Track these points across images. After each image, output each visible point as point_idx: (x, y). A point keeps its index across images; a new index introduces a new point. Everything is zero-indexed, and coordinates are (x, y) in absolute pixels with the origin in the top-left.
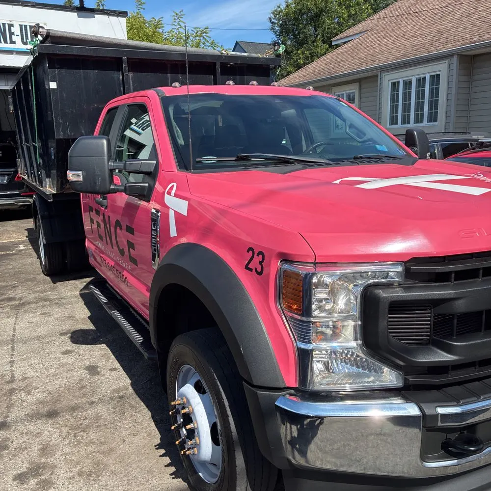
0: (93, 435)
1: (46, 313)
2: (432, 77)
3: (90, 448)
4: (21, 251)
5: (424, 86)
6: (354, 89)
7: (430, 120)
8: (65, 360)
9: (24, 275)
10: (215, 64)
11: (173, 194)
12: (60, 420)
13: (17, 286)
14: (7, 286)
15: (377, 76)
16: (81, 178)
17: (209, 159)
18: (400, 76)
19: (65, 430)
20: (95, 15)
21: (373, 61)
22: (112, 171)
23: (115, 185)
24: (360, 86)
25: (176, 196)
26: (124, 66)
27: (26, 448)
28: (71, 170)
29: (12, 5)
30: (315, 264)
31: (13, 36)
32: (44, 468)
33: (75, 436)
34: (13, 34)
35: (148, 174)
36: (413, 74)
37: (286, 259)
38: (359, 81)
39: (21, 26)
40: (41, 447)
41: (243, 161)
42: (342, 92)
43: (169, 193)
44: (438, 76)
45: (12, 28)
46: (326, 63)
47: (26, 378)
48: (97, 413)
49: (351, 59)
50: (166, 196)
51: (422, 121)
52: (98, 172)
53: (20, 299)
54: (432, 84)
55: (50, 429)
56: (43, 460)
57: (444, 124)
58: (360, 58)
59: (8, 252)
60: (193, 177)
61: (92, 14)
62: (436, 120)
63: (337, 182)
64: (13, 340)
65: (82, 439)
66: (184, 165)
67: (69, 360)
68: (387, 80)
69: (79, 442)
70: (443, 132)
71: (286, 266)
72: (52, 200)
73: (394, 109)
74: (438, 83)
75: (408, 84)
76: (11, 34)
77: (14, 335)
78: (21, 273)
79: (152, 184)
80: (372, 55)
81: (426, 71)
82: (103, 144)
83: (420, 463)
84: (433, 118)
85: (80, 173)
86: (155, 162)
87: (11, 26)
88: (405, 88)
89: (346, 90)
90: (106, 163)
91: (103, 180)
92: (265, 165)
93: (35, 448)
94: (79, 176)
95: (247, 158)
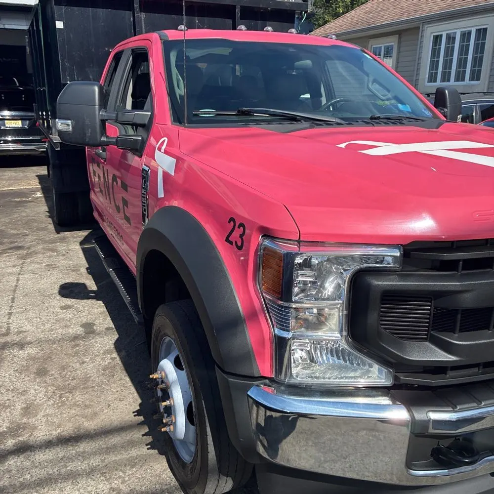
0: (78, 397)
1: (52, 265)
2: (478, 31)
3: (74, 411)
4: (38, 198)
5: (469, 40)
6: (392, 41)
7: (472, 79)
8: (63, 315)
9: (36, 224)
10: (234, 7)
11: (163, 150)
12: (48, 379)
13: (27, 235)
14: (18, 234)
15: (418, 28)
16: (71, 128)
17: (208, 112)
18: (443, 29)
19: (51, 389)
21: (416, 11)
22: (103, 122)
23: (107, 137)
24: (400, 38)
25: (166, 152)
26: (135, 6)
27: (9, 406)
28: (60, 118)
30: (299, 242)
32: (24, 429)
33: (60, 397)
35: (143, 126)
36: (457, 28)
37: (267, 234)
38: (400, 33)
40: (25, 406)
41: (245, 116)
42: (379, 44)
43: (159, 149)
44: (485, 30)
46: (366, 12)
47: (21, 332)
48: (86, 374)
49: (392, 8)
50: (157, 151)
51: (463, 80)
52: (87, 122)
53: (29, 248)
54: (478, 38)
55: (36, 387)
56: (25, 420)
57: (487, 83)
58: (402, 8)
59: (24, 199)
60: (184, 131)
62: (478, 79)
63: (343, 146)
64: (15, 291)
65: (67, 400)
66: (178, 118)
67: (68, 314)
68: (430, 32)
69: (63, 404)
70: (485, 91)
71: (267, 243)
72: (59, 149)
73: (434, 65)
74: (484, 38)
75: (451, 39)
77: (16, 286)
78: (34, 221)
79: (145, 136)
80: (415, 5)
81: (472, 24)
82: (94, 91)
83: (405, 470)
84: (476, 76)
85: (69, 122)
86: (150, 113)
88: (448, 42)
89: (382, 44)
90: (97, 112)
91: (94, 131)
92: (269, 122)
93: (19, 406)
94: (68, 125)
95: (248, 113)
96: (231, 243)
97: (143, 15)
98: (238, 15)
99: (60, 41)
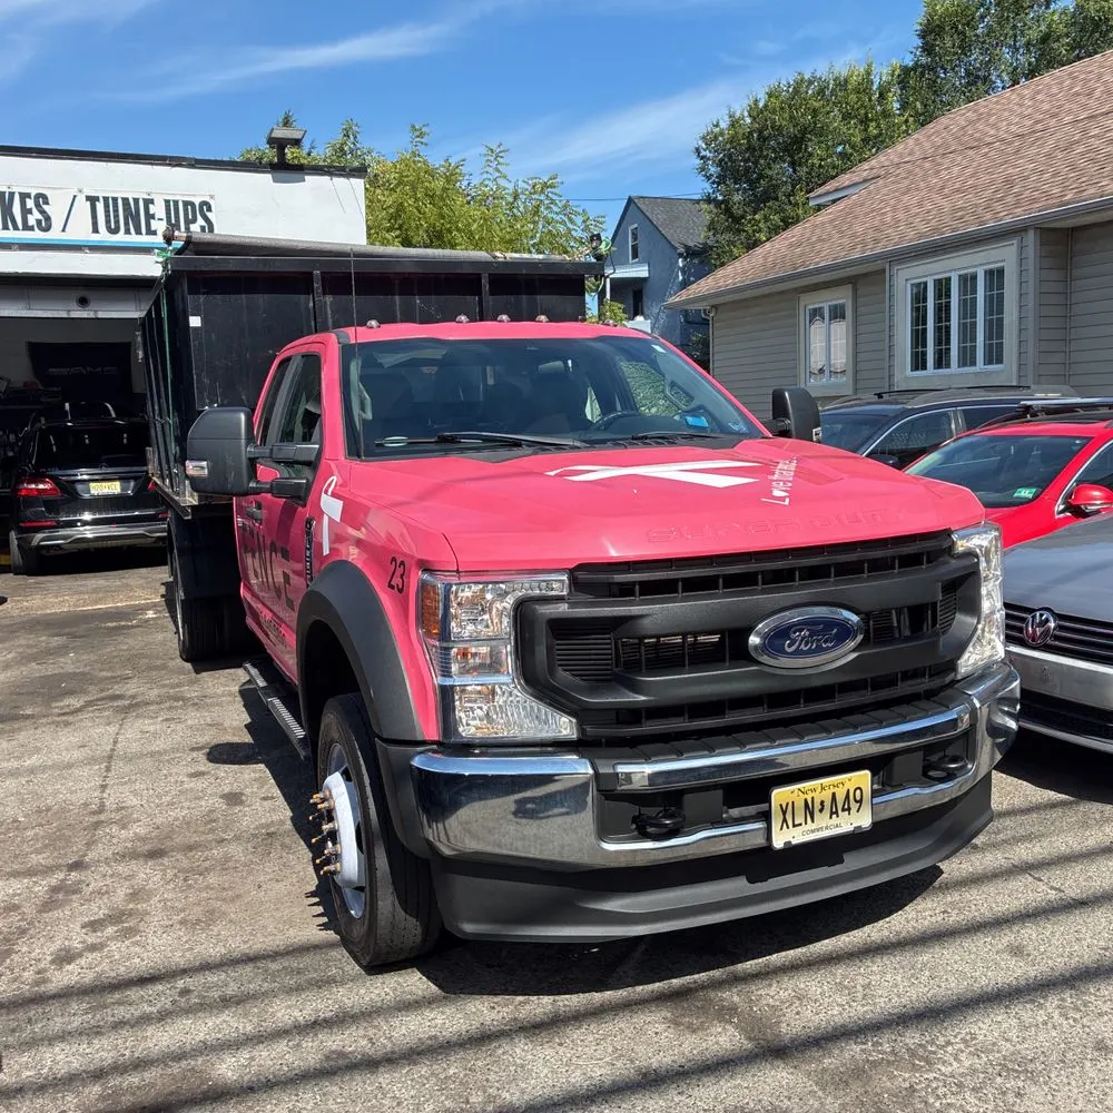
0: (212, 879)
1: (174, 719)
2: (990, 273)
3: (205, 895)
4: (147, 621)
5: (974, 291)
6: (842, 297)
7: (989, 360)
8: (190, 784)
9: (146, 661)
10: (479, 277)
11: (329, 493)
12: (166, 861)
13: (129, 678)
14: (113, 677)
15: (884, 270)
16: (206, 471)
17: (396, 441)
18: (928, 272)
19: (169, 874)
20: (306, 177)
21: (876, 241)
22: (252, 462)
23: (258, 482)
24: (855, 290)
25: (334, 495)
26: (315, 285)
27: (107, 892)
28: (192, 460)
29: (152, 164)
30: (458, 571)
31: (152, 221)
32: (130, 915)
33: (185, 880)
34: (153, 217)
35: (308, 464)
36: (952, 267)
37: (427, 568)
38: (854, 281)
39: (167, 202)
40: (131, 891)
41: (448, 443)
42: (821, 302)
43: (326, 492)
44: (1001, 272)
45: (151, 206)
46: (791, 245)
47: (123, 808)
48: (226, 853)
49: (837, 236)
50: (323, 495)
51: (973, 363)
52: (230, 462)
53: (133, 697)
54: (989, 286)
55: (148, 871)
56: (131, 906)
57: (1015, 368)
58: (854, 235)
59: (123, 623)
60: (359, 466)
61: (301, 176)
62: (1000, 361)
64: (110, 757)
65: (196, 883)
66: (354, 450)
67: (199, 784)
68: (904, 280)
69: (190, 886)
70: (1014, 384)
71: (425, 576)
72: (190, 517)
73: (919, 338)
74: (1001, 286)
75: (943, 287)
76: (149, 217)
77: (113, 750)
78: (143, 656)
79: (311, 478)
80: (877, 229)
81: (976, 262)
82: (240, 419)
83: (593, 839)
84: (995, 355)
85: (204, 464)
86: (317, 446)
87: (148, 202)
88: (938, 295)
89: (826, 300)
90: (243, 448)
91: (238, 474)
93: (121, 893)
94: (202, 468)
95: (452, 440)
96: (393, 587)
97: (329, 299)
98: (486, 286)
99: (195, 346)
